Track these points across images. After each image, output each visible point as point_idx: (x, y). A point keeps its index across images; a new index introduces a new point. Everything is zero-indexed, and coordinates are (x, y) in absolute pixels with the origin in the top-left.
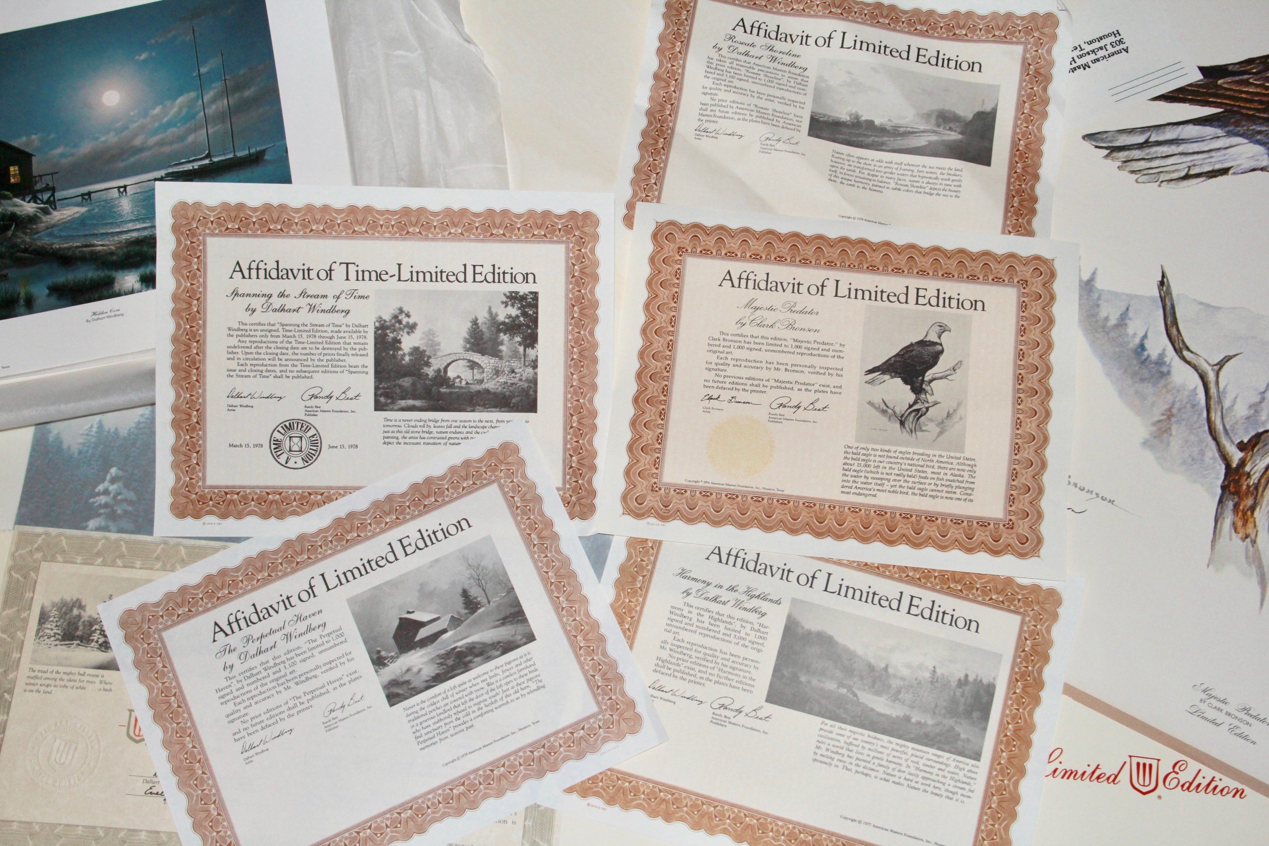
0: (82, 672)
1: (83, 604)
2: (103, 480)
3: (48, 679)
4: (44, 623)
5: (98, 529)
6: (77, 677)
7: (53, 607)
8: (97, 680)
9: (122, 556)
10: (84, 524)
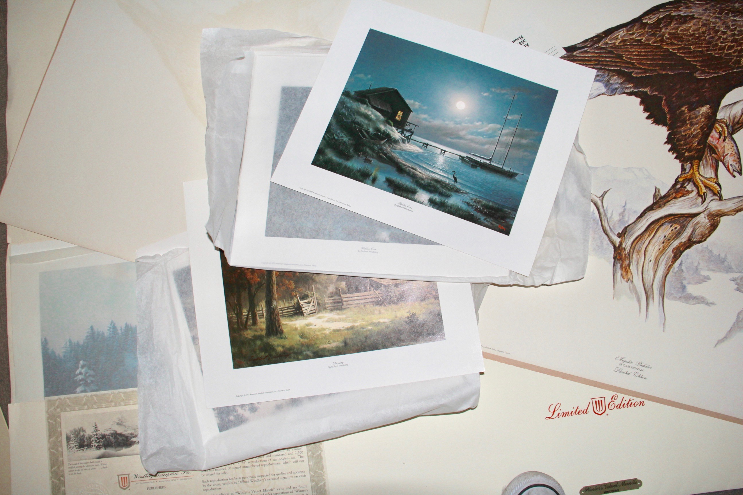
0: (92, 461)
1: (84, 429)
2: (78, 368)
3: (78, 467)
4: (69, 441)
5: (82, 392)
6: (91, 464)
7: (71, 433)
8: (100, 464)
9: (96, 403)
10: (75, 391)
